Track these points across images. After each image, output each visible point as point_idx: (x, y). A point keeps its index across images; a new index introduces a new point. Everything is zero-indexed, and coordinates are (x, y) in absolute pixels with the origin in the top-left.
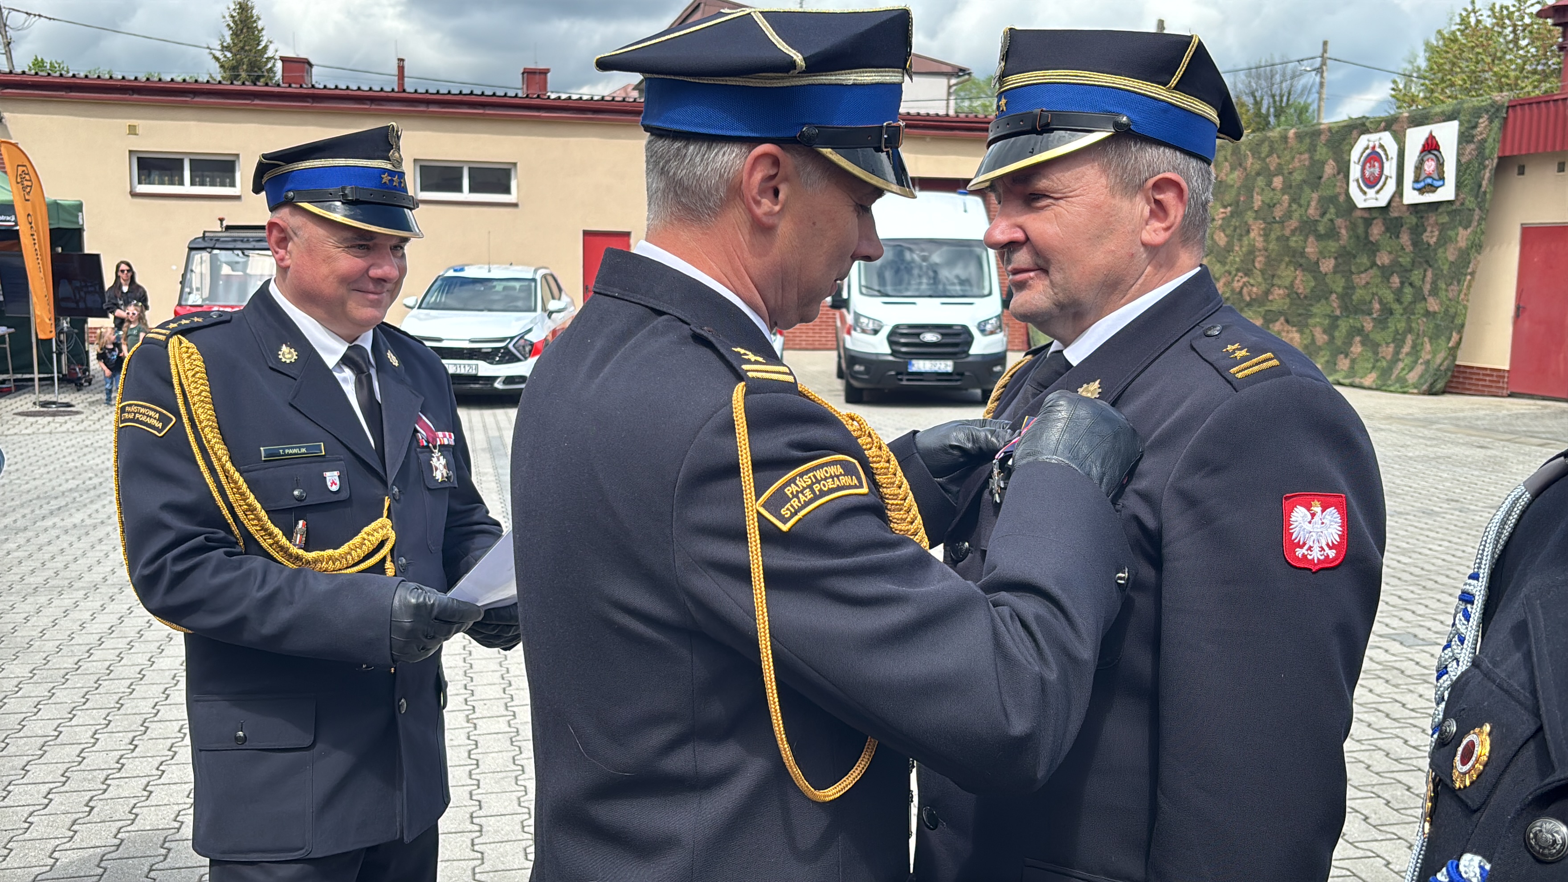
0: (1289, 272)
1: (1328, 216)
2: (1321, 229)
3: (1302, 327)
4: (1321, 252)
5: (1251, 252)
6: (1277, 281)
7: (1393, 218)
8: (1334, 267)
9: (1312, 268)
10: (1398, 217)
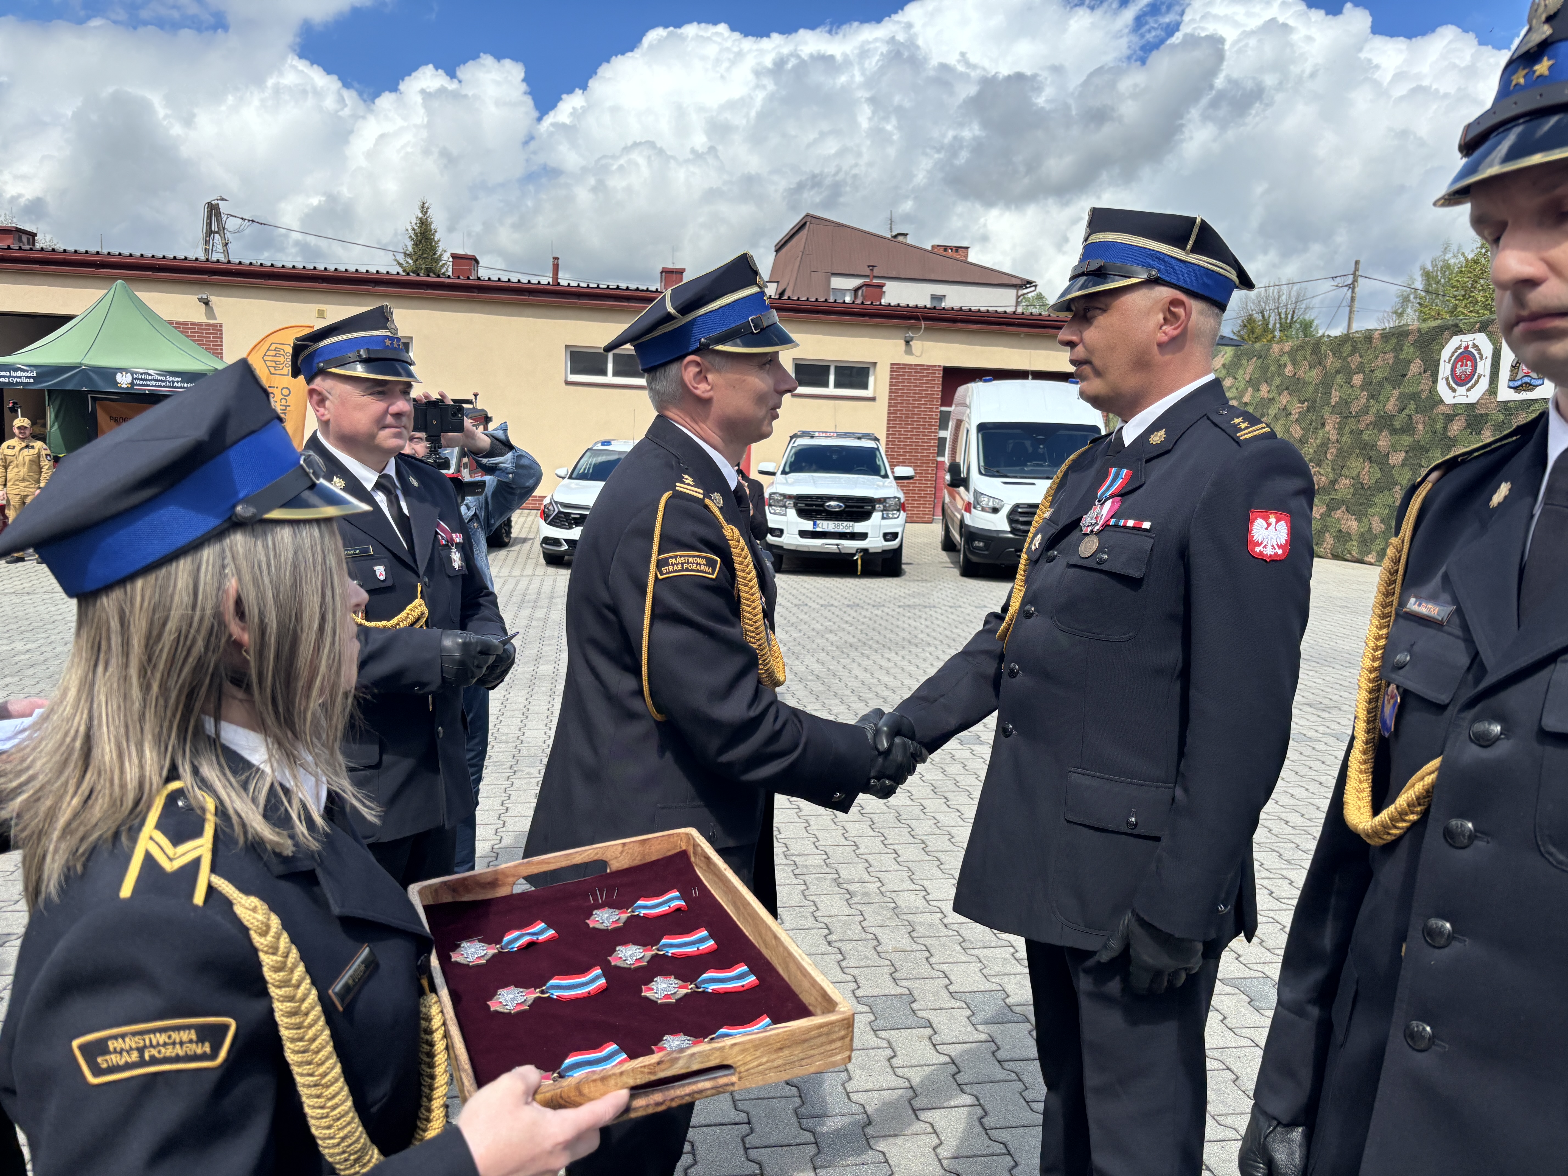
0: (1358, 464)
1: (1407, 411)
2: (1397, 424)
3: (1360, 516)
4: (1393, 446)
5: (1324, 445)
6: (1345, 471)
7: (1481, 415)
8: (1404, 460)
9: (1381, 461)
10: (1487, 415)
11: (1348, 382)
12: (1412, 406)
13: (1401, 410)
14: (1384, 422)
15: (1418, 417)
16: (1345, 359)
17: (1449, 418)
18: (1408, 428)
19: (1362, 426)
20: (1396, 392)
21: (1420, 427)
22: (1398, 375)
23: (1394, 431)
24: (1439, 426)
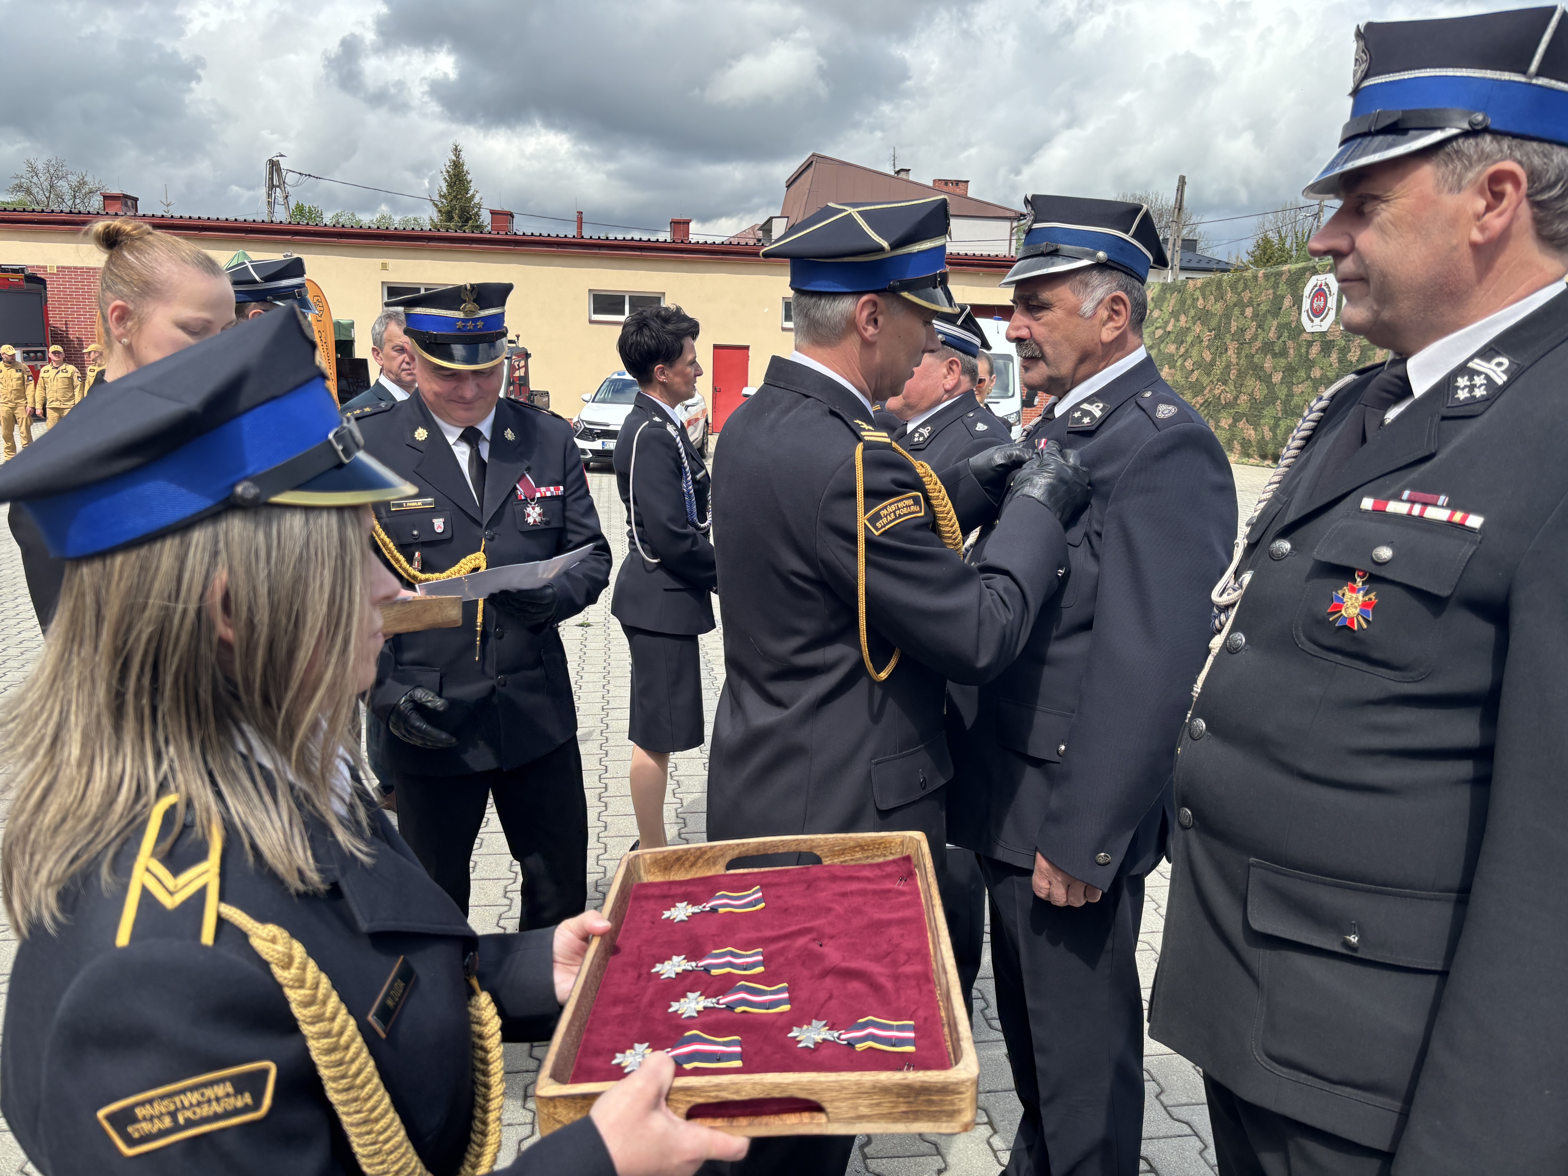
0: (1251, 382)
1: (1282, 339)
2: (1277, 349)
3: (1256, 426)
4: (1274, 367)
5: (1228, 366)
6: (1243, 389)
7: (1330, 341)
8: (1283, 379)
9: (1266, 379)
10: (1334, 341)
11: (1243, 313)
12: (1286, 334)
13: (1279, 338)
14: (1267, 347)
15: (1290, 344)
16: (1239, 294)
17: (1310, 344)
18: (1284, 353)
19: (1253, 351)
20: (1275, 323)
21: (1291, 351)
22: (1276, 309)
23: (1275, 356)
24: (1303, 350)
